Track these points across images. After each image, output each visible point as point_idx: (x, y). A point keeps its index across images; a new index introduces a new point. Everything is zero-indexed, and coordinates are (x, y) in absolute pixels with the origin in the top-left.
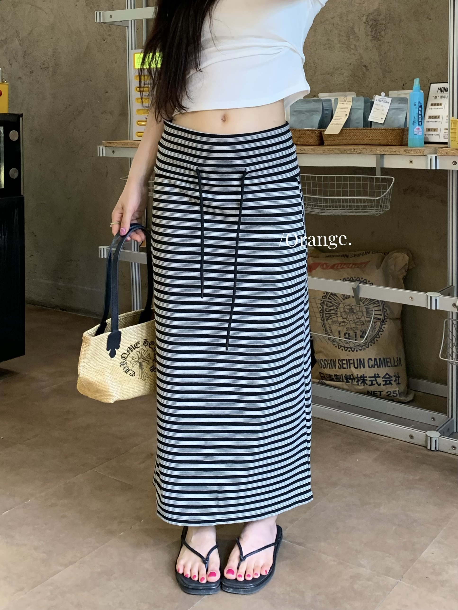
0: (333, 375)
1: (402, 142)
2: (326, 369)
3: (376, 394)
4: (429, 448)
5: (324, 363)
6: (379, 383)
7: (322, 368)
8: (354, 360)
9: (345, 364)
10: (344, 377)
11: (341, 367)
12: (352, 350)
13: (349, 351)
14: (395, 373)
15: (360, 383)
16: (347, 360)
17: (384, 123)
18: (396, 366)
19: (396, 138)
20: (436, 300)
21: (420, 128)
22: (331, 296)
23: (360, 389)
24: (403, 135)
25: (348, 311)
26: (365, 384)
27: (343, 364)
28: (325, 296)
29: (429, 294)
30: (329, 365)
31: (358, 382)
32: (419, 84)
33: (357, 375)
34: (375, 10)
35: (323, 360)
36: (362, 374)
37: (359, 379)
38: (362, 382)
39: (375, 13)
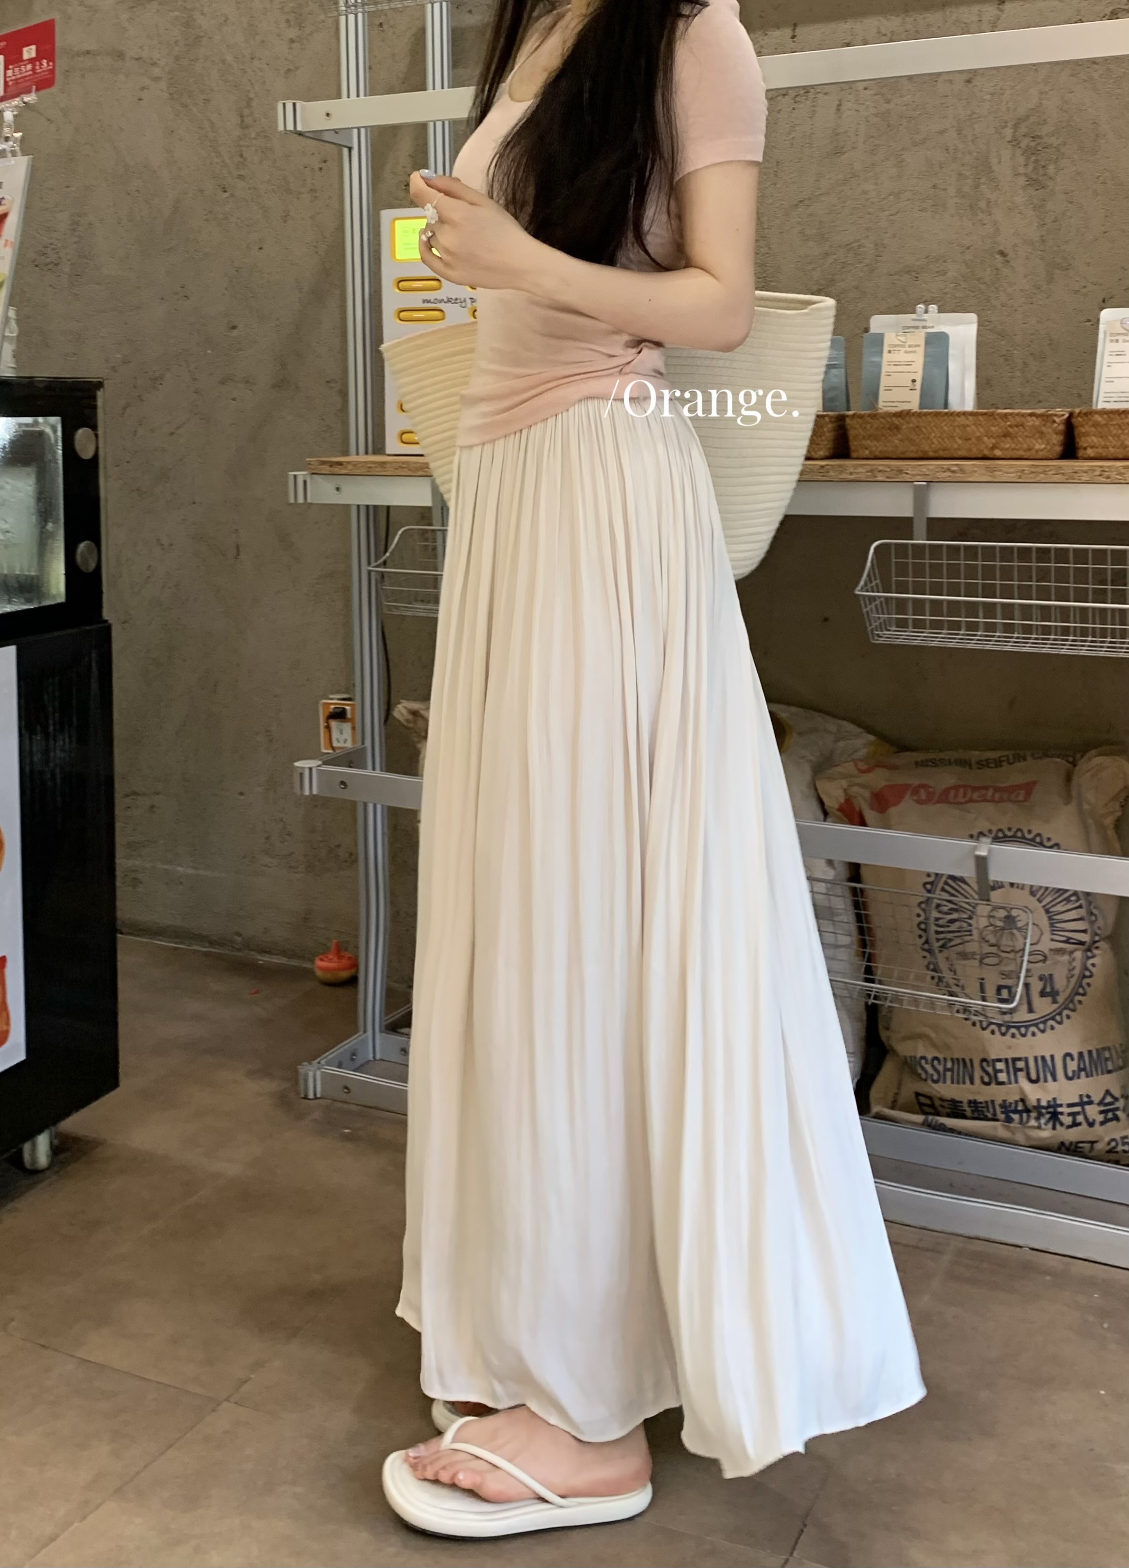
0: (965, 1101)
2: (941, 1084)
3: (1083, 1148)
5: (933, 1066)
6: (1091, 1120)
7: (929, 1082)
8: (1026, 1060)
9: (1001, 1071)
10: (998, 1110)
11: (992, 1079)
12: (1022, 1028)
13: (1013, 1036)
15: (1043, 1121)
16: (1006, 1060)
22: (950, 882)
23: (1045, 1139)
25: (1000, 924)
27: (997, 1071)
28: (932, 883)
30: (949, 1074)
31: (1038, 1119)
33: (1039, 1100)
34: (1032, 109)
35: (929, 1061)
36: (1050, 1099)
37: (1044, 1111)
38: (1050, 1119)
39: (1032, 119)
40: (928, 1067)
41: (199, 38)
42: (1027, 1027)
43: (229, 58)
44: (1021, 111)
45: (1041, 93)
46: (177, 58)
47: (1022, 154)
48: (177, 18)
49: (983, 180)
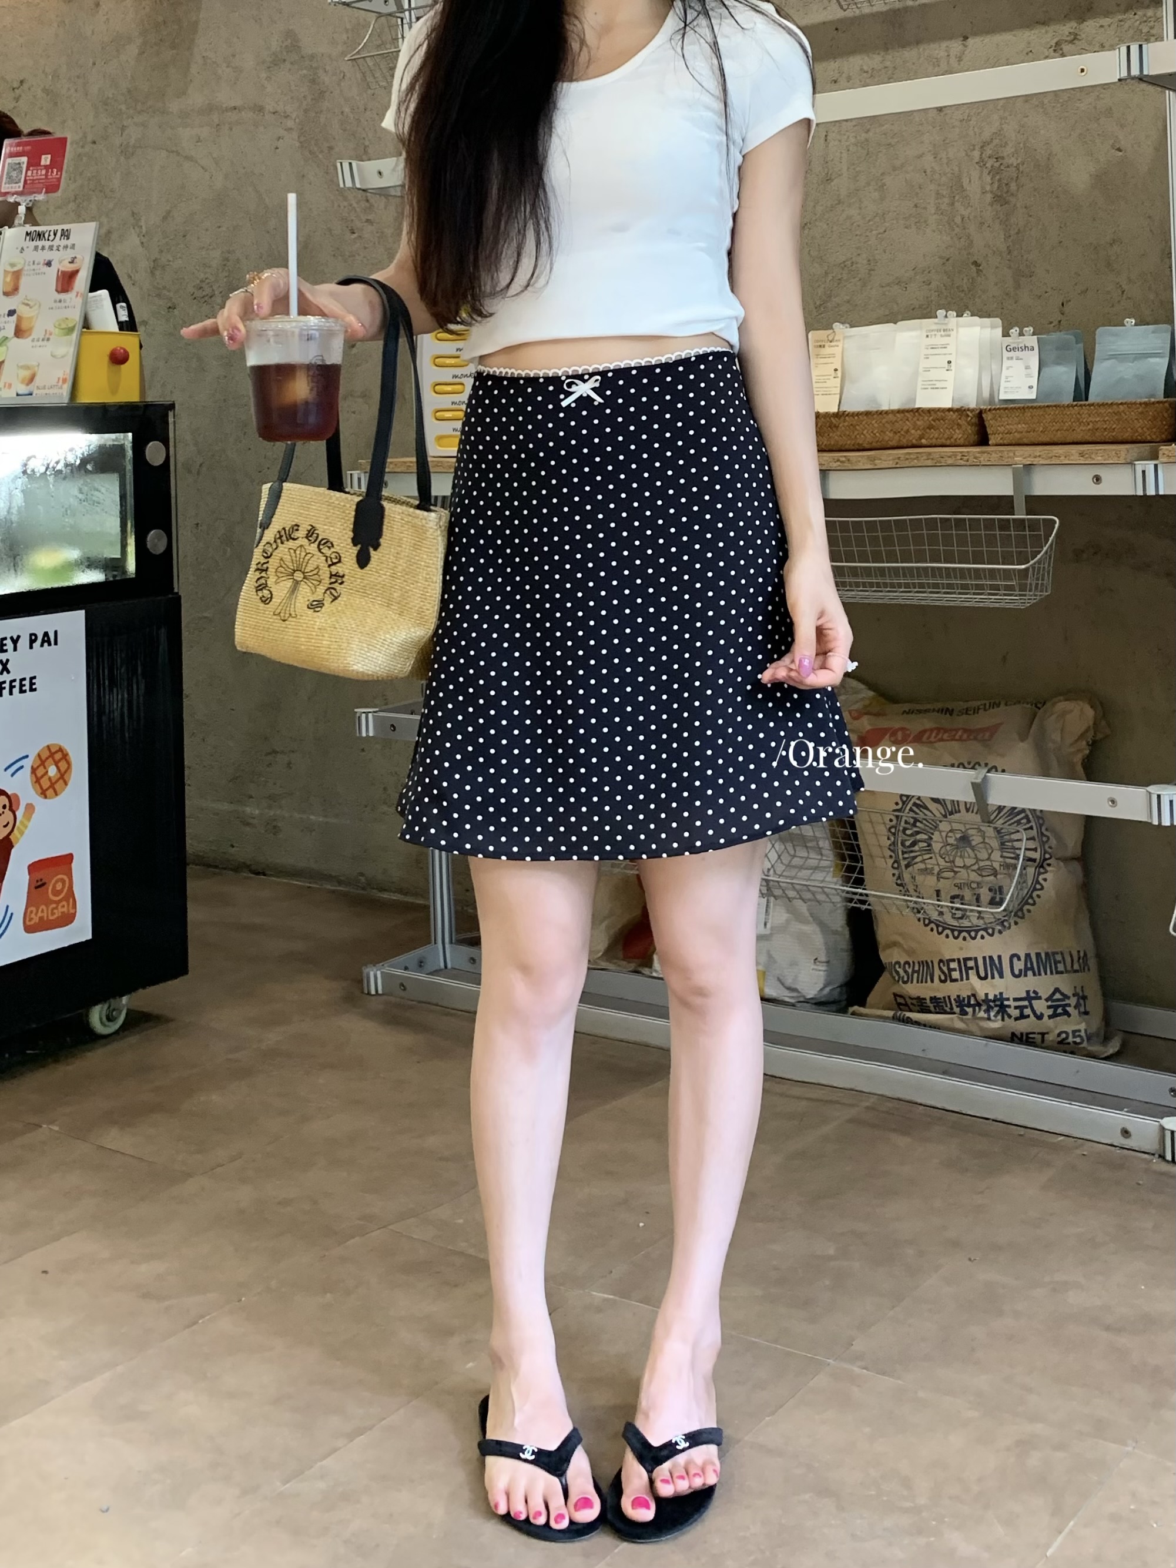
0: (929, 998)
2: (909, 984)
3: (1034, 1038)
4: (1168, 1157)
5: (906, 972)
6: (1039, 1014)
7: (901, 982)
8: (976, 959)
9: (954, 970)
10: (953, 1002)
11: (947, 978)
12: (972, 932)
13: (964, 939)
14: (1075, 987)
15: (992, 1014)
16: (959, 960)
18: (1076, 971)
20: (1171, 802)
22: (915, 808)
23: (993, 1029)
25: (956, 843)
26: (1006, 1016)
27: (950, 970)
28: (899, 810)
29: (1154, 789)
30: (916, 975)
31: (987, 1011)
33: (987, 995)
34: (994, 133)
35: (902, 963)
36: (997, 993)
37: (992, 1004)
38: (998, 1013)
39: (996, 142)
40: (901, 971)
41: (322, 93)
42: (977, 932)
43: (347, 110)
44: (986, 135)
45: (1001, 118)
46: (306, 111)
47: (989, 173)
48: (305, 76)
49: (957, 198)
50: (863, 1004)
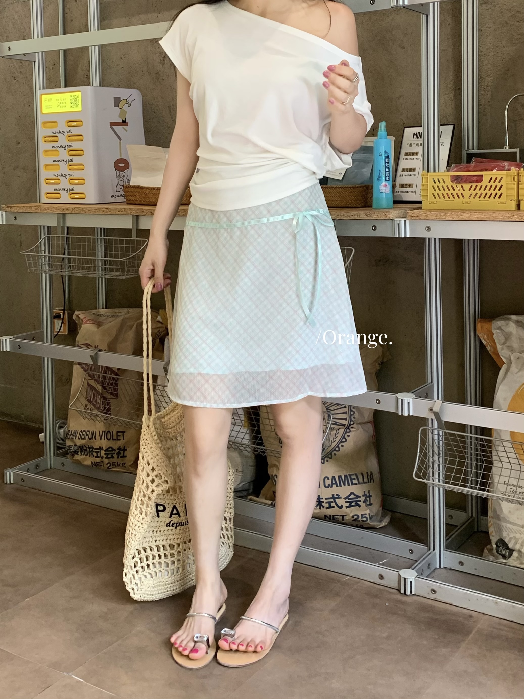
1: (366, 203)
3: (338, 518)
4: (402, 591)
6: (340, 505)
14: (364, 491)
17: (343, 178)
18: (366, 483)
19: (358, 197)
20: (408, 403)
21: (387, 184)
24: (367, 194)
26: (322, 507)
29: (400, 396)
32: (385, 129)
50: (258, 496)
